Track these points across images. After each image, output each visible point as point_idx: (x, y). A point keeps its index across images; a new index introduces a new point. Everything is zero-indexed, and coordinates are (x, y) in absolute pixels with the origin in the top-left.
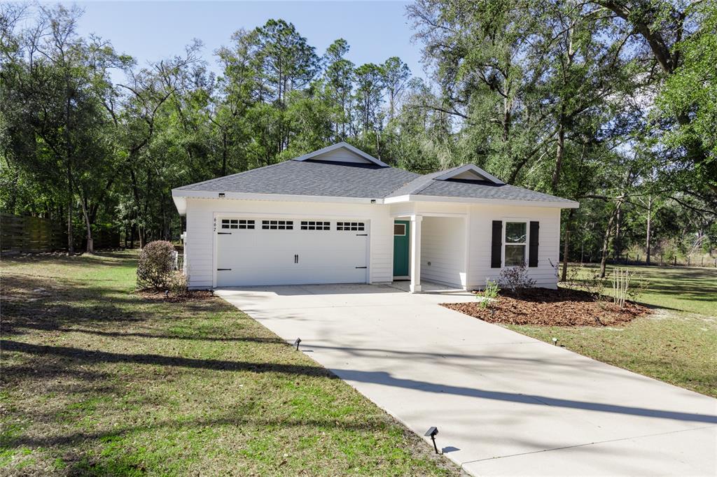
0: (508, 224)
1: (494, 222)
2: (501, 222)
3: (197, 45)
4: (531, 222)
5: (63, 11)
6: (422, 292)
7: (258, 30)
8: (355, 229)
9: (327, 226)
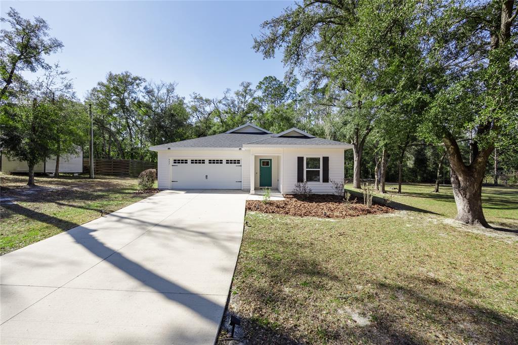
0: (307, 159)
1: (298, 158)
2: (303, 157)
3: (228, 90)
4: (323, 157)
5: (171, 85)
6: (255, 194)
7: (261, 82)
8: (235, 163)
9: (221, 162)
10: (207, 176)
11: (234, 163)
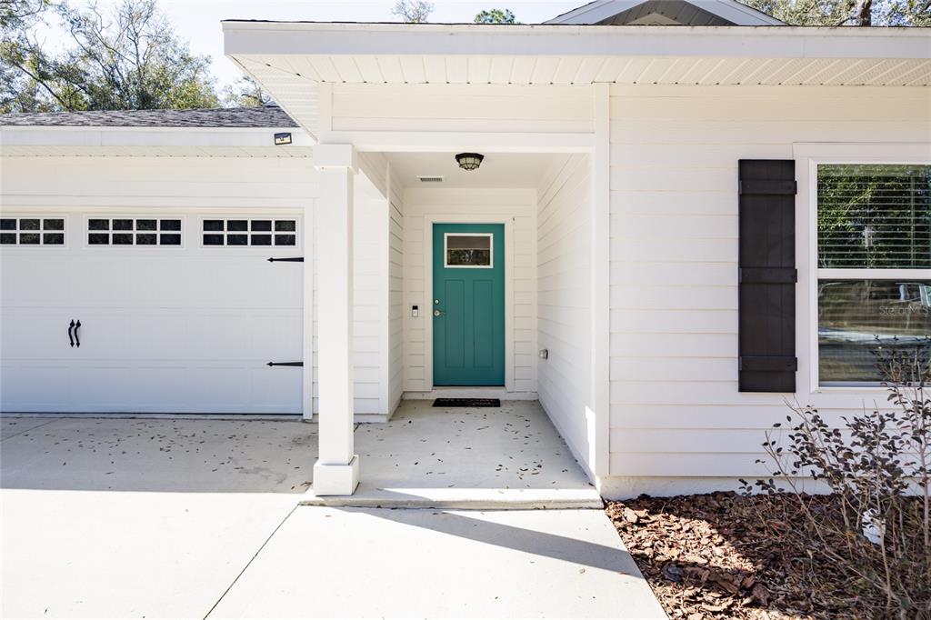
8: (265, 241)
9: (170, 232)
10: (75, 326)
11: (257, 241)
